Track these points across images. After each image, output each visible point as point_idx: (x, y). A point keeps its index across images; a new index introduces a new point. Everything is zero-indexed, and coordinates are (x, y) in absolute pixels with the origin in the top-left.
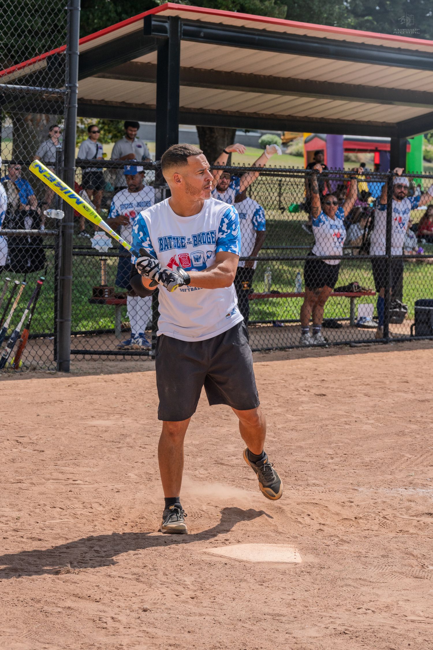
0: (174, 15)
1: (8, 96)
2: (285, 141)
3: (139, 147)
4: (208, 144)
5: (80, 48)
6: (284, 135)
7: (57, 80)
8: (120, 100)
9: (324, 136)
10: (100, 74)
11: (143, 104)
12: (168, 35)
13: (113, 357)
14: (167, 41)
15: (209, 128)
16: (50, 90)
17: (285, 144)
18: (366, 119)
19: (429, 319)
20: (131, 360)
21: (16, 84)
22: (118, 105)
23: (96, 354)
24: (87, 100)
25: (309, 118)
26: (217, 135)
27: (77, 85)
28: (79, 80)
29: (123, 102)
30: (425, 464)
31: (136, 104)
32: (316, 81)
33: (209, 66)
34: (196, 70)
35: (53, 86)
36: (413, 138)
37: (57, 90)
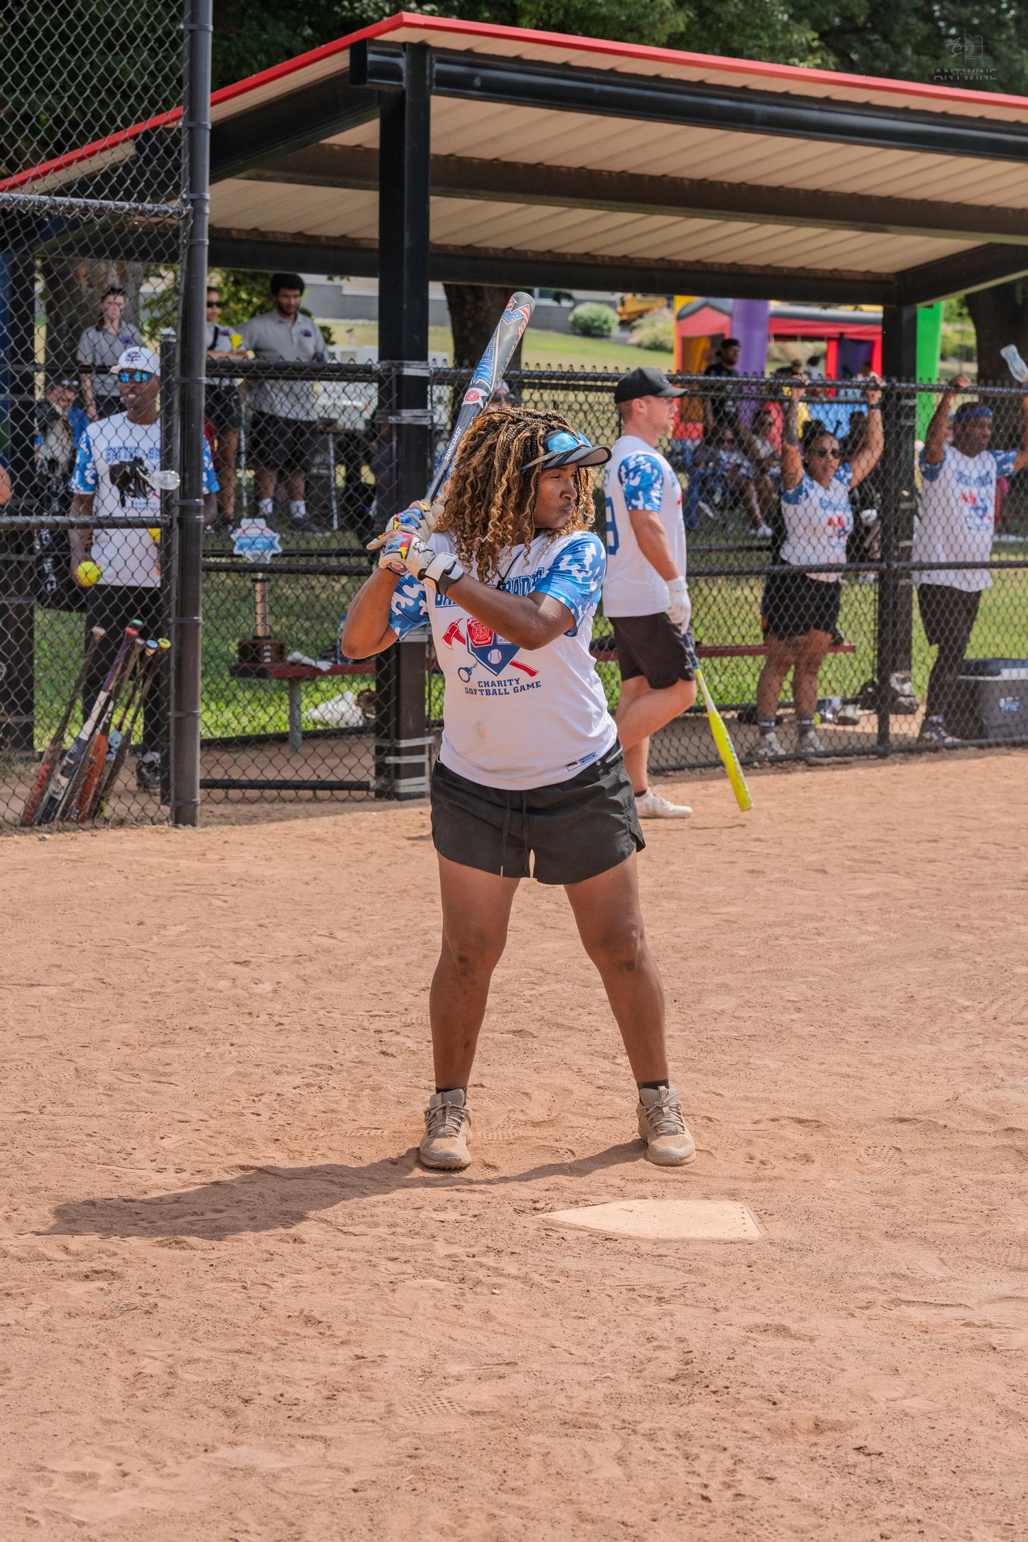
0: (415, 40)
1: (58, 222)
2: (625, 317)
3: (307, 334)
4: (470, 324)
5: (212, 114)
6: (623, 303)
7: (162, 186)
8: (293, 229)
9: (729, 303)
10: (251, 172)
11: (343, 237)
12: (404, 84)
13: (290, 793)
14: (401, 96)
15: (473, 288)
16: (149, 206)
17: (626, 324)
18: (829, 266)
19: (976, 703)
20: (330, 800)
21: (75, 195)
22: (290, 240)
23: (253, 788)
24: (222, 229)
25: (706, 264)
26: (489, 303)
27: (208, 196)
28: (211, 183)
29: (300, 234)
30: (1003, 1020)
31: (328, 238)
32: (721, 183)
33: (488, 153)
34: (460, 159)
35: (155, 198)
36: (931, 306)
37: (164, 207)
